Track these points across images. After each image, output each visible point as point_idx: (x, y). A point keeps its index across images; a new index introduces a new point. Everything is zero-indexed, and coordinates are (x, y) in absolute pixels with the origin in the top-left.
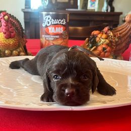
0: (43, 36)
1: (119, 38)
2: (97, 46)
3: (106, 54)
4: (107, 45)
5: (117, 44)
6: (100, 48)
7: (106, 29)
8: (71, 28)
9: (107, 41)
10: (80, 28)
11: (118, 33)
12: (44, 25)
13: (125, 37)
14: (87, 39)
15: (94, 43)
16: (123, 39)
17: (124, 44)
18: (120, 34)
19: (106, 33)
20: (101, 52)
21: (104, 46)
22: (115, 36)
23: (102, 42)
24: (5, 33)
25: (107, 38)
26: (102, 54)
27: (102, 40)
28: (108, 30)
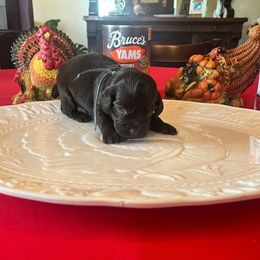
12: (109, 47)
14: (181, 69)
23: (206, 75)
24: (45, 61)
25: (215, 68)
26: (207, 94)
27: (207, 71)
28: (219, 53)
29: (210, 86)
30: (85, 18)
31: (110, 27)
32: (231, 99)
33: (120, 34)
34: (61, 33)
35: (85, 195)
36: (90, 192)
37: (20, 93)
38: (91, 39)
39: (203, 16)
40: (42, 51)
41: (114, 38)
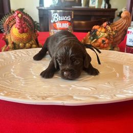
0: (52, 30)
1: (116, 32)
2: (98, 39)
3: (105, 45)
4: (106, 37)
7: (105, 24)
10: (83, 22)
11: (115, 27)
12: (52, 21)
13: (121, 31)
14: (89, 32)
16: (119, 33)
17: (120, 37)
18: (117, 28)
19: (105, 28)
20: (100, 44)
22: (112, 30)
23: (101, 35)
24: (19, 29)
25: (105, 32)
26: (102, 45)
27: (102, 34)
28: (107, 24)
29: (103, 41)
30: (37, 8)
31: (52, 11)
32: (114, 48)
33: (58, 15)
34: (26, 14)
35: (43, 99)
36: (46, 97)
37: (6, 46)
38: (41, 18)
39: (96, 7)
40: (17, 23)
41: (55, 17)
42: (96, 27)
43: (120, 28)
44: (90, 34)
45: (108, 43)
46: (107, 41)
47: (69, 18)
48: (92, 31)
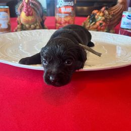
0: (57, 14)
3: (102, 28)
5: (111, 20)
6: (98, 24)
7: (103, 9)
8: (79, 8)
9: (103, 18)
10: (85, 8)
11: (112, 12)
12: (58, 6)
15: (94, 20)
18: (114, 12)
19: (103, 12)
20: (98, 27)
21: (101, 22)
24: (25, 12)
26: (100, 27)
27: (100, 17)
42: (95, 12)
43: (117, 12)
44: (90, 18)
45: (105, 26)
46: (104, 24)
47: (72, 4)
48: (92, 15)
